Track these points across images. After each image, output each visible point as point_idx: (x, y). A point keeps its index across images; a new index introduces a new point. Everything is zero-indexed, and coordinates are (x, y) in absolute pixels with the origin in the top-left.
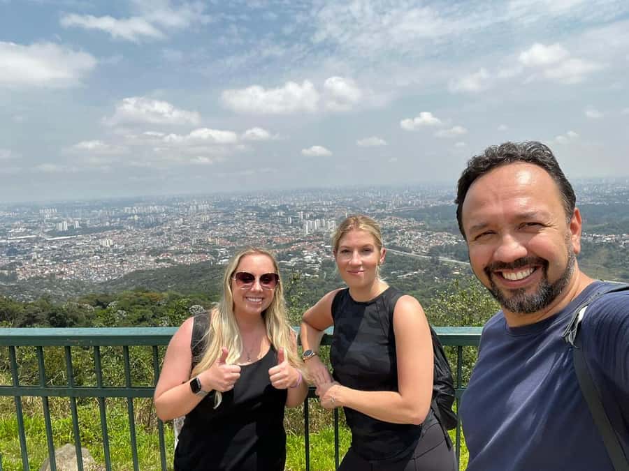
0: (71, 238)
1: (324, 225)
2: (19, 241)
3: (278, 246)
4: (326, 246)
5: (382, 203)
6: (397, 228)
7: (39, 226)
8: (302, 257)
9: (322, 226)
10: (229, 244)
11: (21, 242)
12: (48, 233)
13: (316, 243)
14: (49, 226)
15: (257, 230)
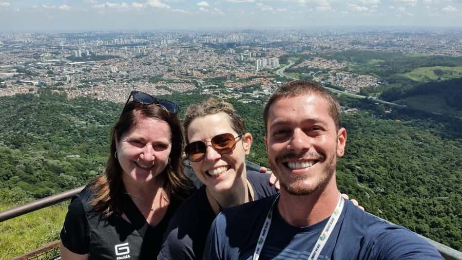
0: (85, 64)
1: (270, 64)
2: (50, 64)
3: (241, 80)
4: (278, 82)
5: (306, 45)
6: (328, 70)
7: (59, 52)
8: (262, 90)
9: (268, 65)
10: (203, 76)
11: (52, 65)
12: (68, 58)
13: (269, 79)
14: (66, 52)
15: (220, 65)
